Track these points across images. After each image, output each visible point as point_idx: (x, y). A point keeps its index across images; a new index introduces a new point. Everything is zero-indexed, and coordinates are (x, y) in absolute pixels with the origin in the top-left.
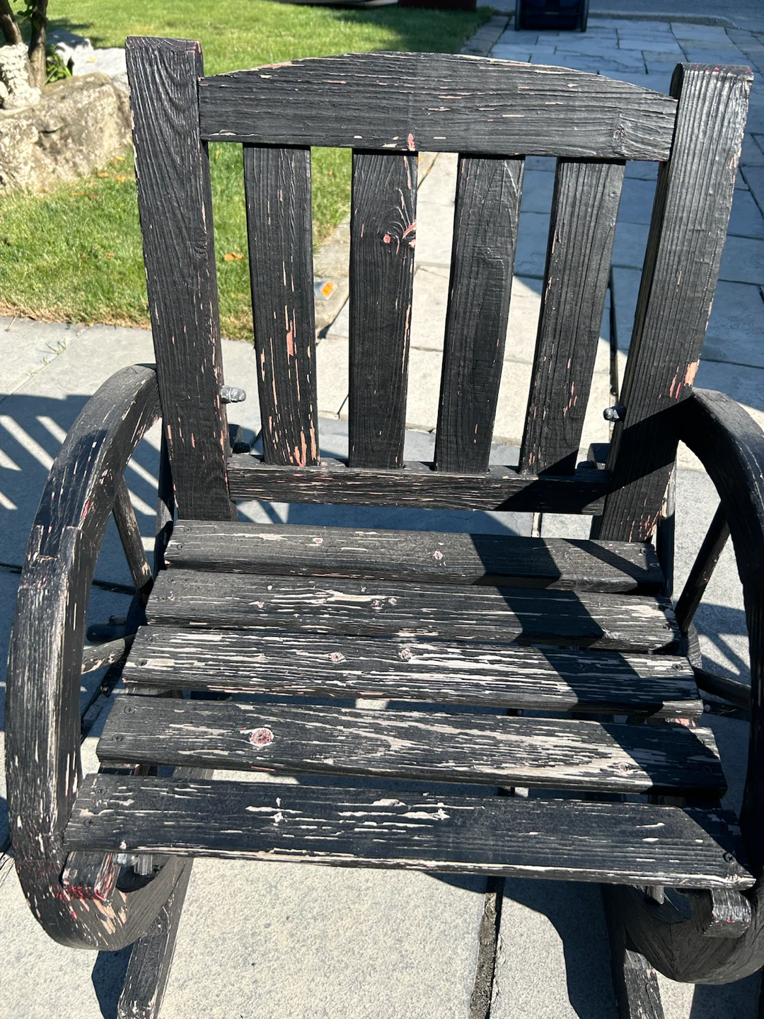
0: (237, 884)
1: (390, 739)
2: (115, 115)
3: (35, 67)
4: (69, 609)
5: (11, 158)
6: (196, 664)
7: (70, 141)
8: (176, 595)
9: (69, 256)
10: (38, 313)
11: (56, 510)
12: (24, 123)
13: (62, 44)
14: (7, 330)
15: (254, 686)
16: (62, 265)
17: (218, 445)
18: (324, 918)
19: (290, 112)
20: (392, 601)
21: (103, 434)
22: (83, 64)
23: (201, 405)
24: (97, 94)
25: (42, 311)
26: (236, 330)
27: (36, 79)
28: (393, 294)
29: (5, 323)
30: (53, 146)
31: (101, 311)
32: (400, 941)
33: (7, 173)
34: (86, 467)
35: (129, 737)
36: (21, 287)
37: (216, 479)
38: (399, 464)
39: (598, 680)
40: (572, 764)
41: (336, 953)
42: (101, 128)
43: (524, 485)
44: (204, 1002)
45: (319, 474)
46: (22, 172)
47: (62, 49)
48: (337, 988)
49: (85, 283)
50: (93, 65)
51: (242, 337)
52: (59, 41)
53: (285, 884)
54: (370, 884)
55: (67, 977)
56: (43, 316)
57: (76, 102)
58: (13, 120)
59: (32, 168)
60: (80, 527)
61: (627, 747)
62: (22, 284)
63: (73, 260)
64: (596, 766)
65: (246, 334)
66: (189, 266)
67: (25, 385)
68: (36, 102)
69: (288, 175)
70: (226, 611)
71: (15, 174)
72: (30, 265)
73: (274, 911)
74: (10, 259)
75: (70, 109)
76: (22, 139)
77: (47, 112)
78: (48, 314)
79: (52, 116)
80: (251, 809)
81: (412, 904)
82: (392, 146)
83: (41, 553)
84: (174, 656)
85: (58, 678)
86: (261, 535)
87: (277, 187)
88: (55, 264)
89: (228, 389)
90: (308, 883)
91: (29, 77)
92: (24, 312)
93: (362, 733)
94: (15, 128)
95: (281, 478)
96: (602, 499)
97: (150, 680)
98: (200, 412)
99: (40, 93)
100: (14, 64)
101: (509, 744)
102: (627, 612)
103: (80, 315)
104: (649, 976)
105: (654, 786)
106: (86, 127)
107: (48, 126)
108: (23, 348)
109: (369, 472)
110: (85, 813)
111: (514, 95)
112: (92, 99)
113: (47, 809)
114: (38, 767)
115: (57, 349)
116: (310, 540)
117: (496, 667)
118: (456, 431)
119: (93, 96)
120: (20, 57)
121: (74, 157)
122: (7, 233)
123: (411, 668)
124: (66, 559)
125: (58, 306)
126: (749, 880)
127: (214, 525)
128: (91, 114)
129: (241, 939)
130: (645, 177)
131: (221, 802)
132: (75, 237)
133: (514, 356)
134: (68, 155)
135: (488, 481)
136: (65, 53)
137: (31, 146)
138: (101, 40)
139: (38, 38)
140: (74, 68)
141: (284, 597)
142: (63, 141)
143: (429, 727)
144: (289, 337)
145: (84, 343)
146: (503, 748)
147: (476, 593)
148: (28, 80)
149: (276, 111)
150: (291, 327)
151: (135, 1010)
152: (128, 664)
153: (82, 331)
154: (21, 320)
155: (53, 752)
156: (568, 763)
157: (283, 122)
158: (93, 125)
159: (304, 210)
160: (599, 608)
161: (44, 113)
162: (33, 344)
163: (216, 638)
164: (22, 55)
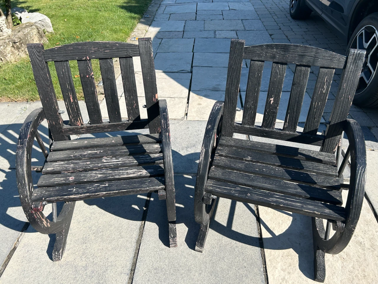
0: (81, 229)
1: (98, 175)
2: (37, 35)
3: (9, 21)
4: (27, 154)
5: (4, 52)
6: (58, 168)
7: (23, 44)
8: (53, 156)
9: (26, 81)
10: (17, 100)
11: (22, 137)
12: (7, 41)
13: (17, 12)
14: (8, 106)
15: (71, 170)
16: (24, 84)
17: (60, 123)
18: (103, 232)
19: (62, 55)
20: (102, 151)
21: (31, 122)
22: (25, 18)
23: (54, 115)
24: (30, 29)
25: (19, 99)
26: (79, 98)
27: (9, 25)
28: (91, 87)
29: (7, 104)
30: (17, 47)
31: (37, 97)
32: (121, 233)
33: (3, 57)
34: (28, 128)
35: (44, 182)
36: (12, 93)
37: (61, 131)
38: (102, 122)
39: (143, 159)
40: (134, 174)
41: (105, 238)
42: (33, 39)
43: (130, 124)
44: (74, 252)
45: (84, 127)
46: (8, 56)
47: (17, 14)
48: (105, 244)
49: (31, 89)
50: (28, 19)
51: (81, 100)
52: (16, 11)
53: (93, 227)
54: (114, 224)
55: (40, 253)
56: (19, 100)
57: (23, 32)
58: (4, 41)
59: (11, 55)
60: (28, 139)
61: (146, 170)
62: (11, 91)
63: (27, 82)
64: (139, 174)
65: (82, 98)
66: (47, 86)
67: (16, 121)
68: (10, 34)
69: (64, 66)
70: (65, 158)
71: (6, 57)
72: (13, 85)
73: (91, 232)
74: (7, 84)
75: (22, 35)
76: (7, 46)
77: (14, 36)
78: (20, 99)
79: (16, 38)
80: (69, 189)
81: (124, 226)
82: (84, 59)
83: (20, 145)
84: (53, 167)
85: (26, 167)
86: (73, 142)
87: (63, 69)
88: (21, 84)
89: (60, 111)
90: (99, 226)
91: (7, 26)
92: (13, 100)
93: (93, 175)
94: (4, 43)
95: (75, 129)
96: (148, 125)
97: (48, 172)
98: (55, 116)
99: (11, 30)
100: (2, 23)
101: (123, 172)
102: (152, 147)
103: (31, 99)
104: (174, 228)
105: (150, 175)
106: (28, 40)
107: (15, 41)
108: (14, 110)
109: (95, 125)
110: (35, 195)
111: (107, 48)
112: (29, 31)
113: (27, 193)
114: (24, 184)
115: (24, 109)
116: (84, 142)
117: (123, 160)
118: (112, 114)
119: (29, 30)
120: (3, 20)
121: (25, 49)
122: (5, 76)
123: (104, 163)
124: (25, 145)
125: (23, 97)
126: (164, 186)
127: (62, 141)
128: (29, 35)
129: (83, 239)
130: (207, 37)
131: (63, 189)
132: (27, 75)
133: (161, 96)
134: (23, 49)
135: (122, 124)
136: (19, 15)
137: (10, 48)
138: (31, 7)
139: (8, 12)
140: (22, 20)
141: (77, 153)
142: (20, 45)
143: (107, 172)
144: (71, 98)
145: (33, 107)
146: (121, 173)
147: (120, 147)
148: (7, 27)
149: (60, 55)
150: (71, 96)
151: (56, 253)
152: (43, 170)
153: (32, 103)
154: (12, 102)
155: (27, 181)
156: (133, 174)
157: (61, 57)
158: (30, 39)
159: (69, 73)
160: (146, 147)
161: (13, 37)
162: (17, 109)
163: (63, 163)
164: (4, 19)
